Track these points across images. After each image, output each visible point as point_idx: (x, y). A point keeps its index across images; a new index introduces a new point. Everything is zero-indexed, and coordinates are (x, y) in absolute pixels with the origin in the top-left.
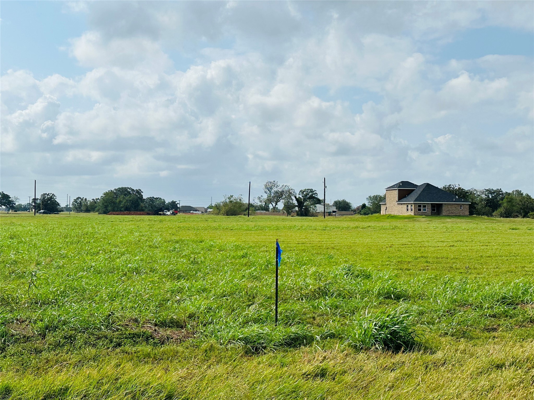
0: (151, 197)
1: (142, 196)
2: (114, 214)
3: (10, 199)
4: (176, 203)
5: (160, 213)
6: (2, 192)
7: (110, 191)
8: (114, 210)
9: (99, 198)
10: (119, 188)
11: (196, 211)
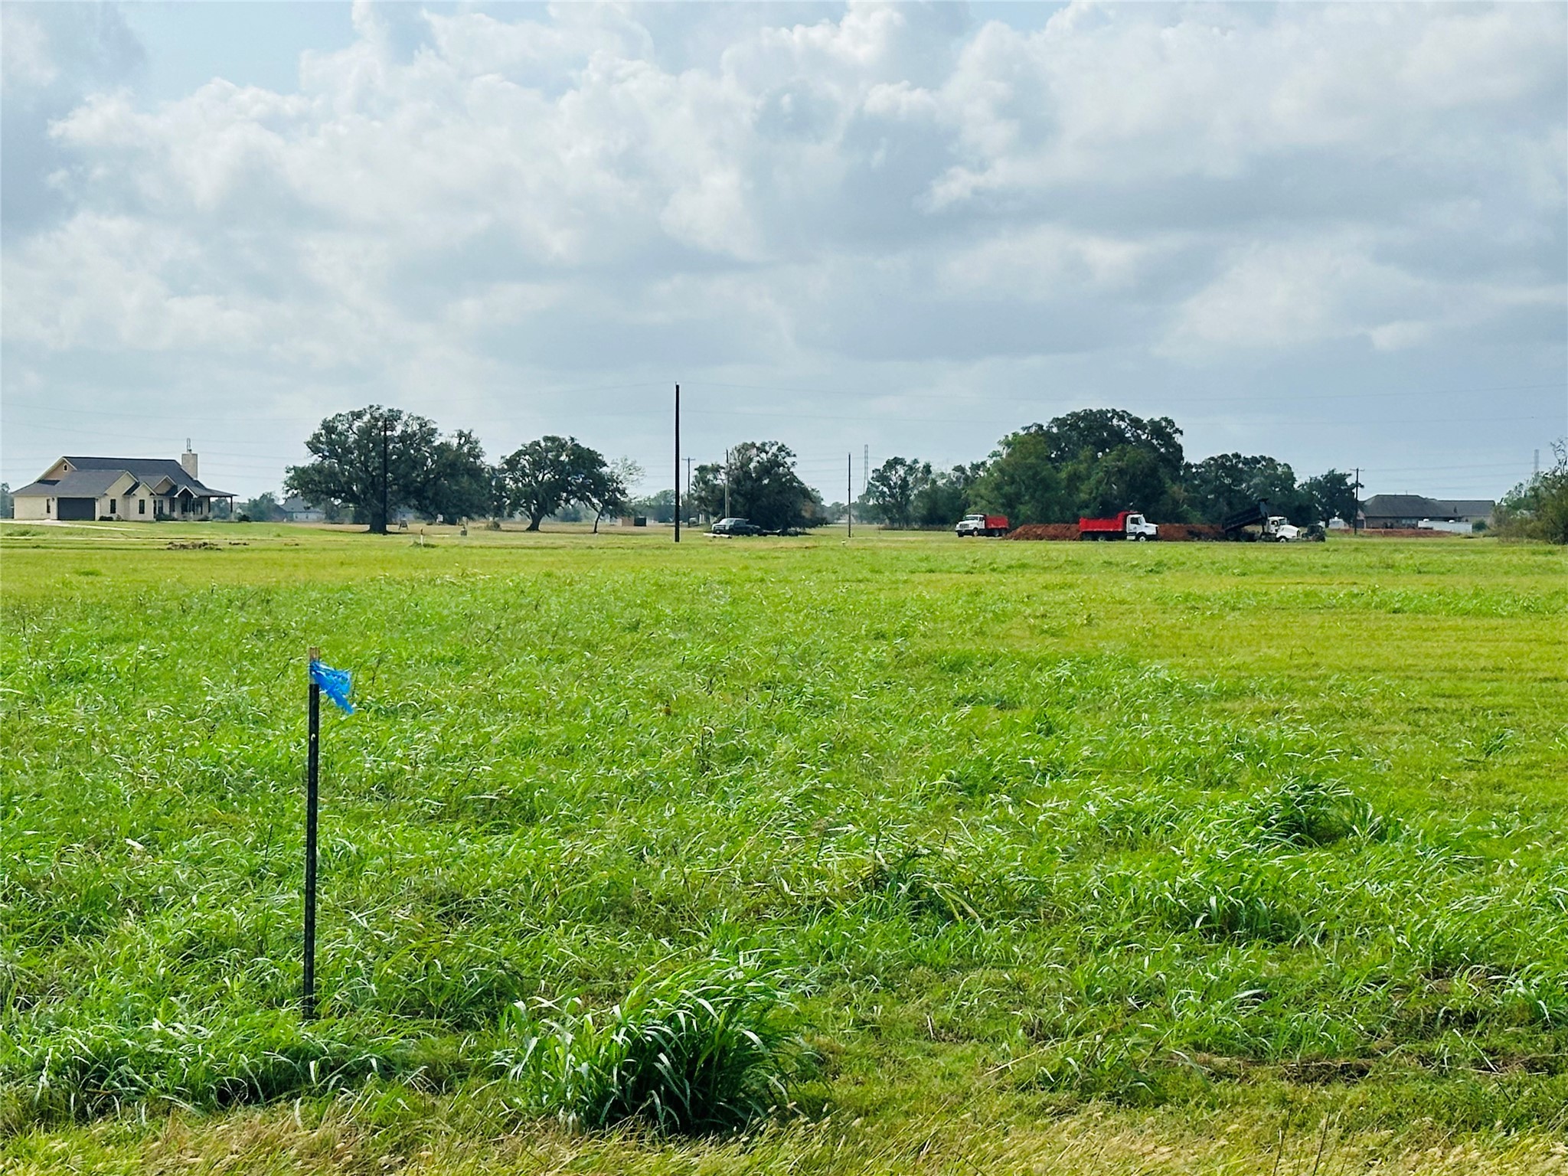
0: (1224, 456)
1: (1179, 449)
2: (1040, 538)
3: (604, 470)
4: (1350, 481)
5: (1249, 528)
6: (572, 439)
7: (1033, 430)
8: (1045, 519)
9: (984, 463)
10: (1074, 415)
11: (1447, 519)
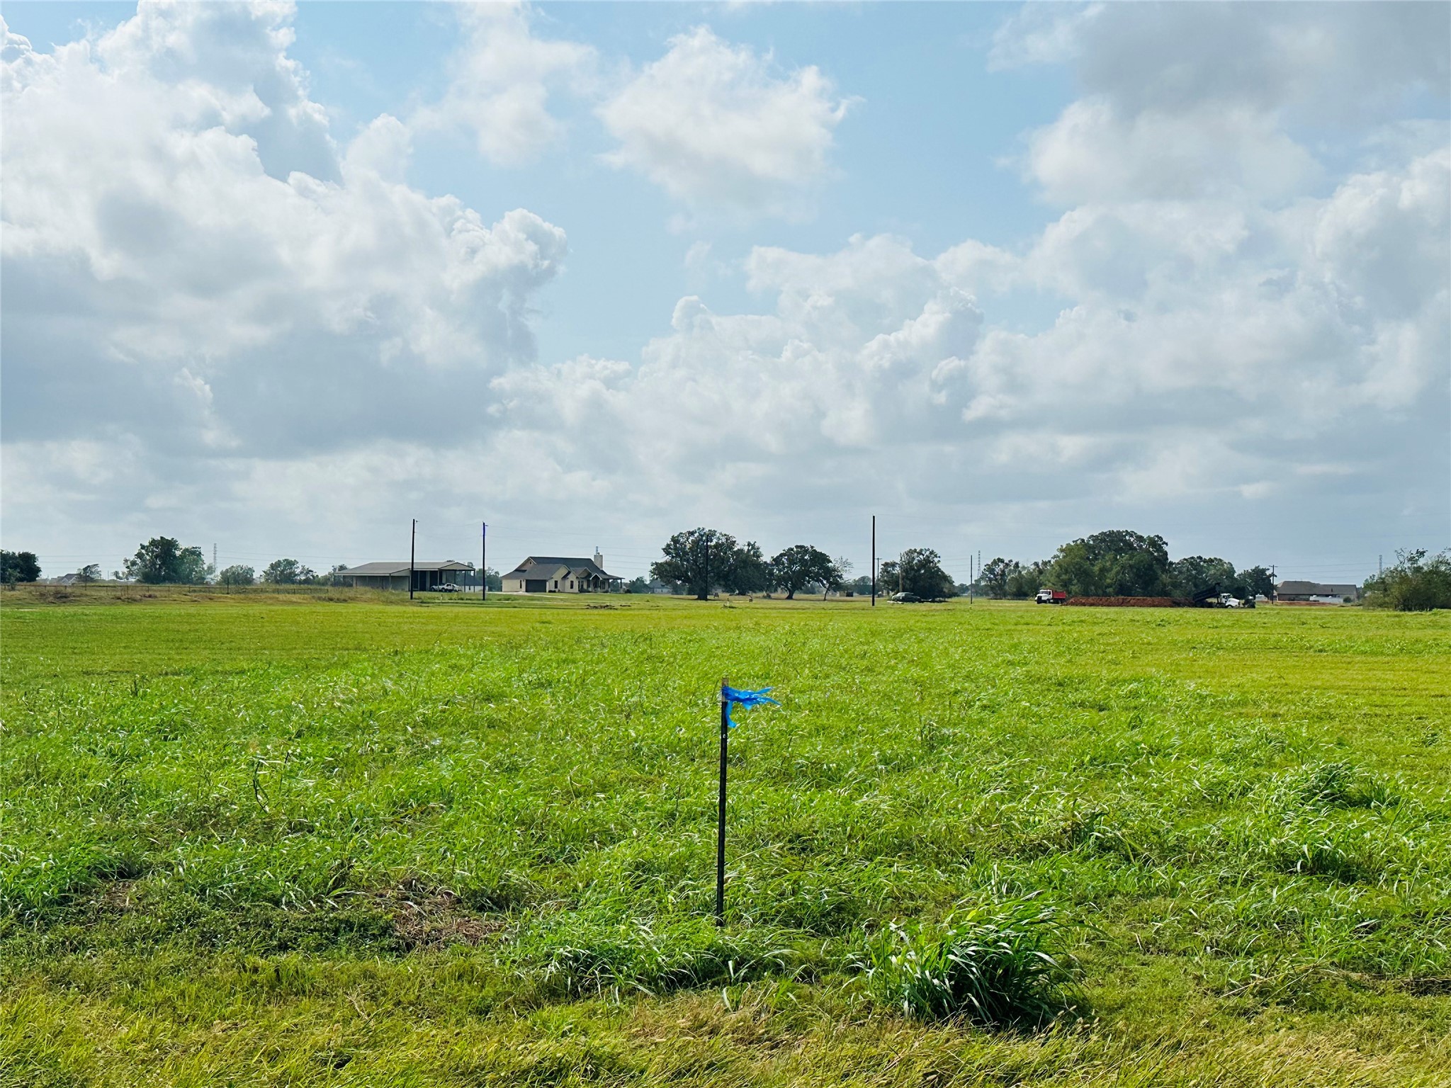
0: (1192, 558)
1: (1166, 553)
2: (1084, 605)
3: (830, 564)
4: (1268, 573)
5: (1209, 600)
6: (812, 547)
7: (1079, 542)
8: (1086, 594)
9: (1050, 561)
10: (1103, 534)
11: (1327, 596)
